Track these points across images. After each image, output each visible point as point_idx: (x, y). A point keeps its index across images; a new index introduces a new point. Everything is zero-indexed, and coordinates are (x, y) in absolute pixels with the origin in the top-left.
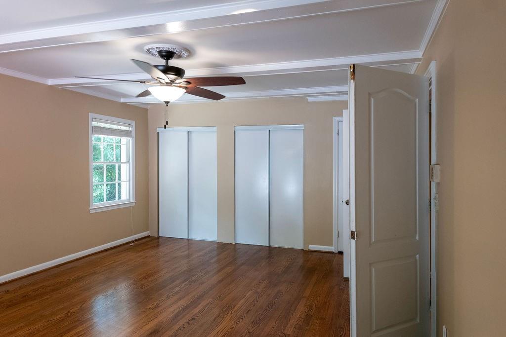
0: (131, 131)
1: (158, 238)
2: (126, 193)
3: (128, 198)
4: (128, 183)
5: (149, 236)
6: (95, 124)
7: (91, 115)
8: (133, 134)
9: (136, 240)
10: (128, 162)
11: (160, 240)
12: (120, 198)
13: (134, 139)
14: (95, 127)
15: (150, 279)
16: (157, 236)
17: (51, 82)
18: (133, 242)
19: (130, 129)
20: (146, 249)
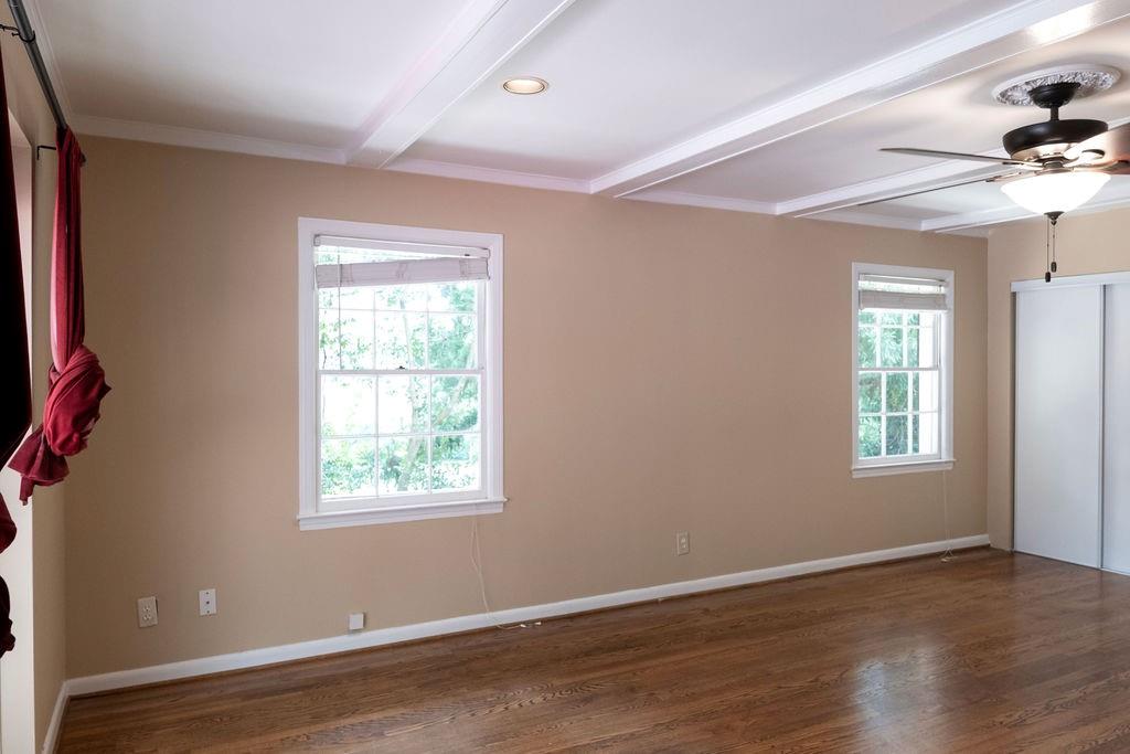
0: (943, 295)
1: (1013, 554)
2: (931, 440)
3: (935, 450)
4: (936, 415)
5: (987, 547)
6: (864, 284)
7: (856, 267)
8: (950, 301)
9: (955, 552)
10: (936, 367)
11: (1018, 559)
12: (916, 450)
13: (952, 313)
14: (865, 291)
15: (998, 652)
16: (1008, 549)
17: (780, 209)
18: (948, 554)
19: (943, 290)
20: (981, 577)
